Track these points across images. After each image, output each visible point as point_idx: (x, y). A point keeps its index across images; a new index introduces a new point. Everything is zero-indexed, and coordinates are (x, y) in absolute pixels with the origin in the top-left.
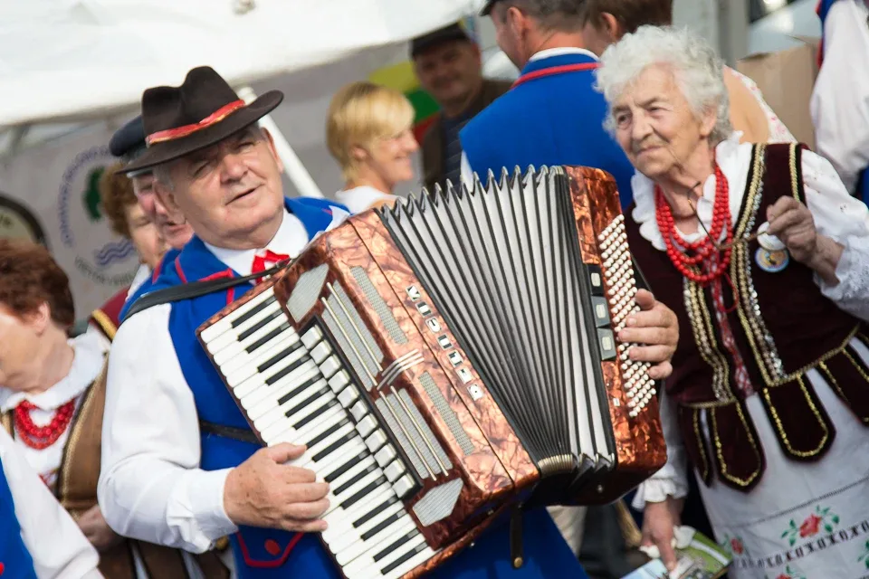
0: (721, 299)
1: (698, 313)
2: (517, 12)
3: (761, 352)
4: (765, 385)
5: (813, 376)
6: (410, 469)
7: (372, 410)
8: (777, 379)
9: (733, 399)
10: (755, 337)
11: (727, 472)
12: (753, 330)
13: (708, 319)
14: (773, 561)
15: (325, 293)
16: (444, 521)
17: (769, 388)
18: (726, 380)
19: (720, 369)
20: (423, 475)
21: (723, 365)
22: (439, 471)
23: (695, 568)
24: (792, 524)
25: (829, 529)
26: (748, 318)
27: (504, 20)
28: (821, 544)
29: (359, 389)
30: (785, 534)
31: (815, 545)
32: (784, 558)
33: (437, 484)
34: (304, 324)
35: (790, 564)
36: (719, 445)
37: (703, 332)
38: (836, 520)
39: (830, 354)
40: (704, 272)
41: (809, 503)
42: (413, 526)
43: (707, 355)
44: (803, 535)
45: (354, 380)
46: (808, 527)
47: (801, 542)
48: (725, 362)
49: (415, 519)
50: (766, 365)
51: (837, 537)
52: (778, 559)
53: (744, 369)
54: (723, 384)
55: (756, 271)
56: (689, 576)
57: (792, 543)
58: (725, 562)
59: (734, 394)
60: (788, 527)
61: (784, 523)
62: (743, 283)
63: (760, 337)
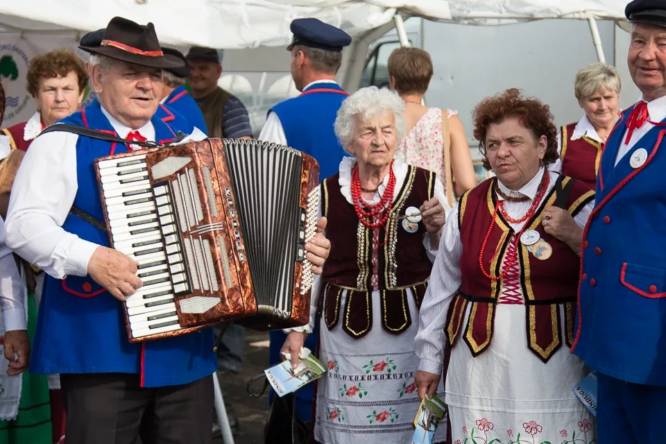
0: (377, 238)
1: (363, 241)
2: (302, 54)
3: (388, 271)
4: (385, 288)
5: (408, 291)
6: (188, 280)
7: (180, 242)
8: (392, 287)
9: (366, 289)
10: (389, 262)
11: (348, 326)
12: (389, 258)
13: (367, 245)
14: (353, 378)
15: (181, 172)
16: (197, 315)
17: (386, 290)
18: (366, 279)
19: (364, 272)
20: (196, 287)
21: (365, 271)
22: (207, 289)
23: (307, 370)
24: (371, 362)
25: (389, 371)
26: (388, 252)
27: (296, 55)
28: (382, 377)
29: (177, 228)
30: (366, 366)
31: (378, 377)
32: (360, 378)
33: (201, 295)
34: (158, 182)
35: (362, 382)
36: (348, 310)
37: (362, 251)
38: (394, 368)
39: (419, 283)
40: (372, 222)
41: (384, 354)
42: (175, 310)
43: (360, 263)
44: (374, 370)
45: (176, 222)
46: (378, 367)
47: (372, 373)
48: (368, 269)
49: (178, 307)
50: (389, 278)
51: (392, 376)
52: (357, 378)
53: (377, 276)
54: (363, 280)
55: (400, 229)
56: (304, 373)
57: (367, 372)
58: (324, 371)
59: (368, 288)
60: (369, 364)
61: (367, 361)
62: (391, 233)
63: (391, 263)
